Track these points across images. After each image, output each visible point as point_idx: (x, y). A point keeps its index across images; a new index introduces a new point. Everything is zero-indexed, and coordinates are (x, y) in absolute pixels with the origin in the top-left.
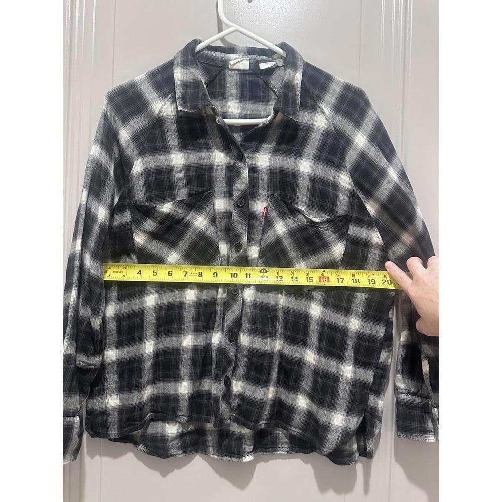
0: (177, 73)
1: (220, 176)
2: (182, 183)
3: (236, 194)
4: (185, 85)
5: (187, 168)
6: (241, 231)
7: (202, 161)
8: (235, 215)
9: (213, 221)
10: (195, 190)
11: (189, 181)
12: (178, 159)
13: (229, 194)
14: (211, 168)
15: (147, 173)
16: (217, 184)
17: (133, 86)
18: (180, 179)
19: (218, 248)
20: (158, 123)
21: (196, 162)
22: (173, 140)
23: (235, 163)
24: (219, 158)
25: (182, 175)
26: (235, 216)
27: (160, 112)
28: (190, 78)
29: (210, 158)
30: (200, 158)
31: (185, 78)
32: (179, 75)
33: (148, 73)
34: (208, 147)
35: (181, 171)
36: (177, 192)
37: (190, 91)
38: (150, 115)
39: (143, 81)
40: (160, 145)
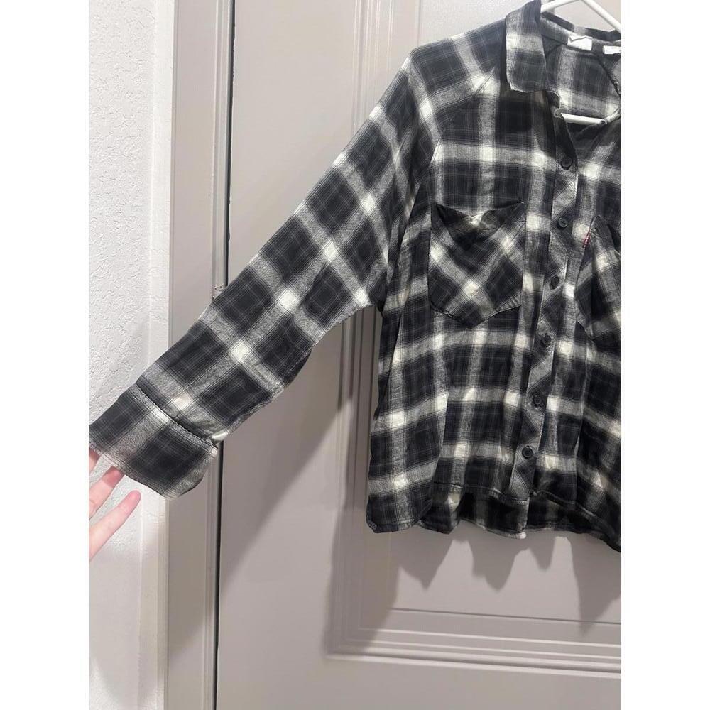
0: (511, 38)
1: (538, 184)
2: (488, 187)
3: (555, 212)
4: (521, 56)
5: (498, 168)
6: (560, 261)
7: (516, 162)
8: (554, 238)
9: (521, 242)
10: (504, 198)
11: (498, 186)
12: (488, 154)
13: (546, 210)
14: (527, 172)
15: (448, 165)
16: (534, 195)
17: (448, 46)
18: (488, 182)
19: (521, 280)
20: (474, 102)
21: (510, 161)
22: (487, 127)
23: (558, 171)
24: (539, 160)
25: (489, 176)
26: (554, 240)
27: (481, 87)
28: (529, 48)
29: (528, 159)
30: (515, 158)
31: (522, 47)
32: (514, 41)
33: (469, 33)
34: (528, 145)
35: (490, 170)
36: (479, 198)
37: (526, 65)
38: (465, 90)
39: (461, 42)
40: (469, 131)
